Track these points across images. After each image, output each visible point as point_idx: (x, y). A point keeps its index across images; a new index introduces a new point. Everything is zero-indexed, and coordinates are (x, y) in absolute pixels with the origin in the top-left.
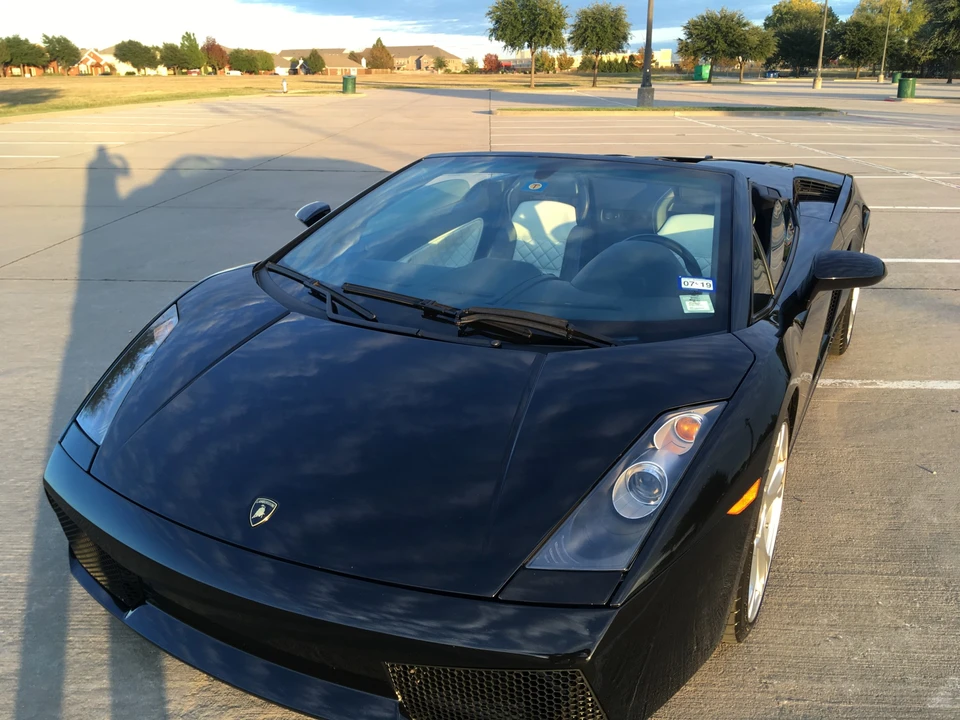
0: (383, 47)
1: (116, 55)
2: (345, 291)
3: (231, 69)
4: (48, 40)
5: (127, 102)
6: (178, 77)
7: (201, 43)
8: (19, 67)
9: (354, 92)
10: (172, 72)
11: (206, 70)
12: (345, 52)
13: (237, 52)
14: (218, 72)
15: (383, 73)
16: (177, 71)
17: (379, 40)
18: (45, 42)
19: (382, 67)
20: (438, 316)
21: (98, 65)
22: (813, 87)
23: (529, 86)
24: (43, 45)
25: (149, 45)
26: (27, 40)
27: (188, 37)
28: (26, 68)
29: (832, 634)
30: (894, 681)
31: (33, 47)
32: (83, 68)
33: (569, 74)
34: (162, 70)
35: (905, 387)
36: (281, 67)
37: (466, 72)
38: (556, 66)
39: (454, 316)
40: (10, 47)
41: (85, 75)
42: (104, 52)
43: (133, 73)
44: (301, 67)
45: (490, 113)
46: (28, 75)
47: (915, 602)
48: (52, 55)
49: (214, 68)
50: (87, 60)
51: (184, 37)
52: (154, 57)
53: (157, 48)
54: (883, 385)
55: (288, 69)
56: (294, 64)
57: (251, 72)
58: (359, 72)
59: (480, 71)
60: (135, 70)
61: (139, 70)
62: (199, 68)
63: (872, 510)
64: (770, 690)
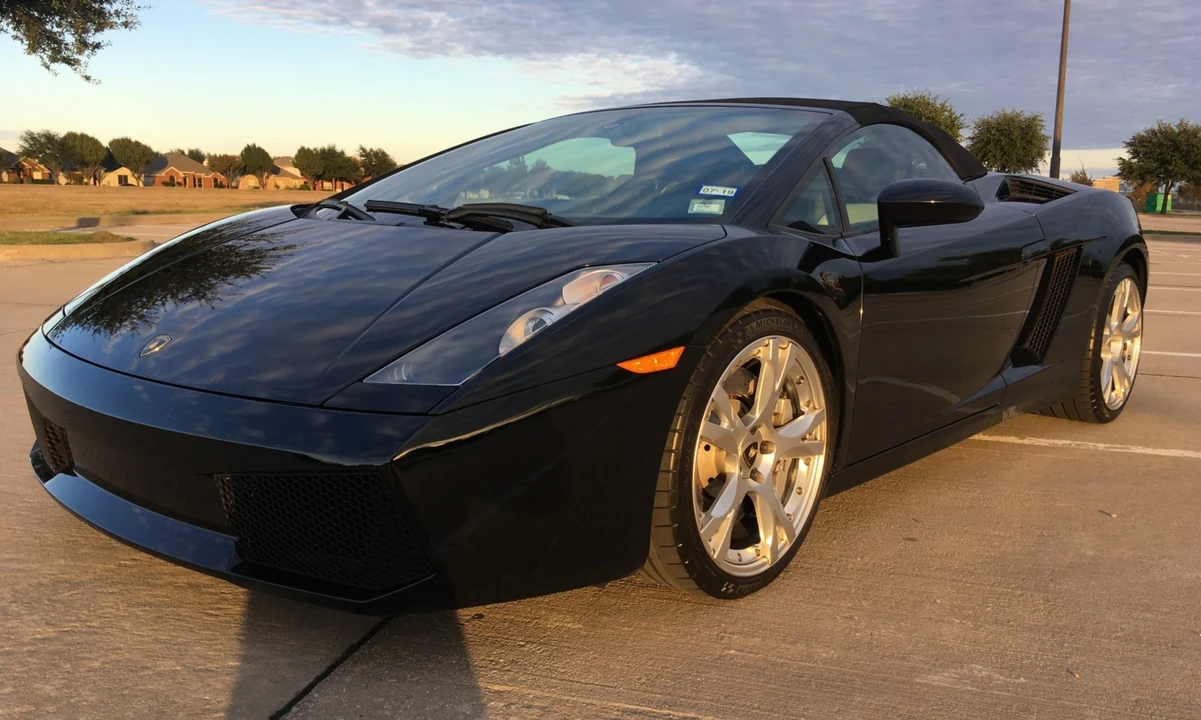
2: (369, 210)
4: (364, 152)
8: (330, 181)
18: (362, 156)
24: (359, 158)
26: (342, 153)
28: (338, 182)
29: (846, 614)
31: (349, 160)
40: (324, 159)
47: (988, 607)
48: (367, 169)
54: (1137, 450)
63: (1010, 537)
64: (723, 642)
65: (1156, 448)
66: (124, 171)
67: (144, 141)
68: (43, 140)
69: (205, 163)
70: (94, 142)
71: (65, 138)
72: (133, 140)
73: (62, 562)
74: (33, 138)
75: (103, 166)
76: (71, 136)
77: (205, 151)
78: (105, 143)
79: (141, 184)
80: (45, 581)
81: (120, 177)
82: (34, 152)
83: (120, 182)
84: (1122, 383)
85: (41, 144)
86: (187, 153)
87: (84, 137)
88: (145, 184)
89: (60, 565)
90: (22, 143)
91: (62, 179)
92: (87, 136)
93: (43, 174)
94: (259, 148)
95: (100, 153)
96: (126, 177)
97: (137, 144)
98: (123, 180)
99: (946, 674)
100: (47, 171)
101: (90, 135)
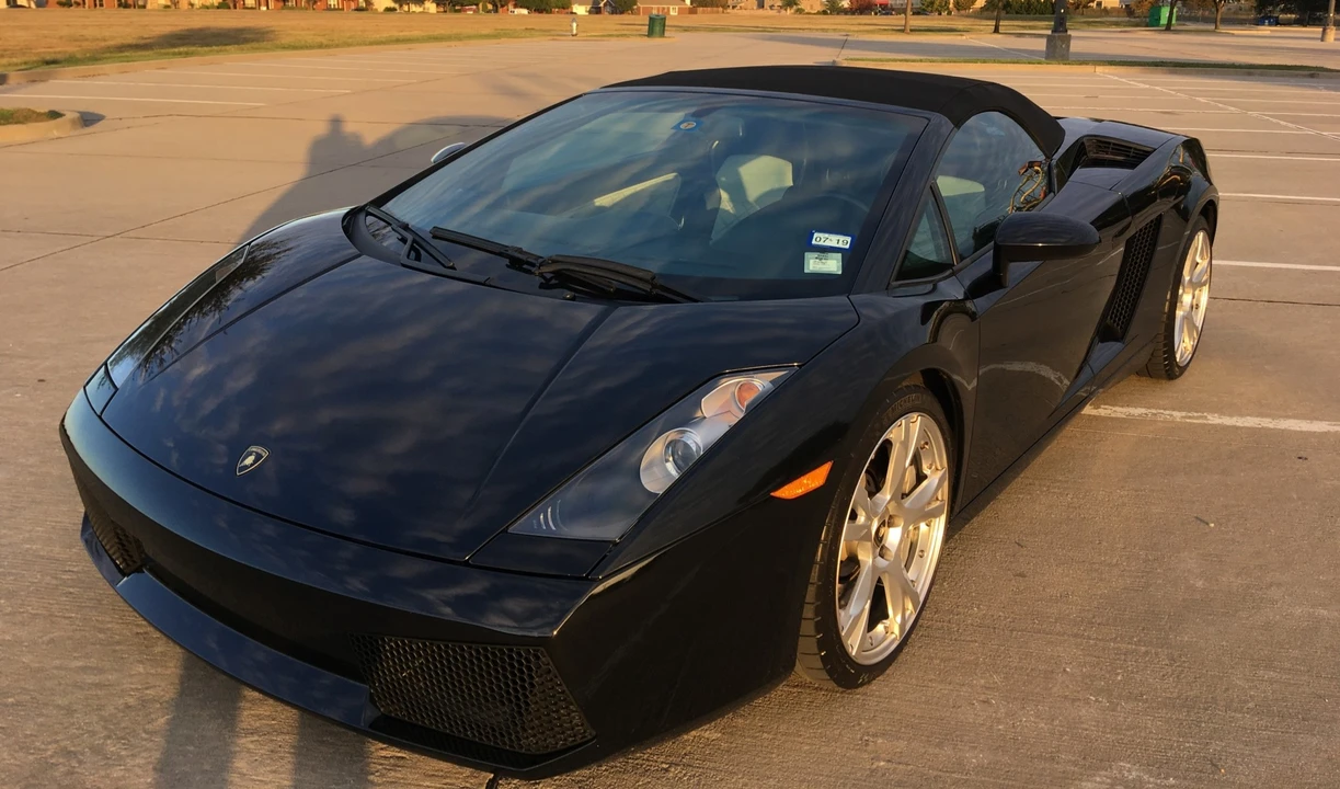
2: (435, 237)
3: (516, 6)
5: (371, 44)
6: (449, 16)
9: (662, 34)
10: (442, 9)
11: (484, 7)
14: (500, 10)
15: (712, 12)
16: (448, 8)
19: (712, 6)
20: (525, 266)
22: (1322, 39)
23: (903, 31)
29: (982, 697)
30: (1040, 757)
32: (332, 1)
33: (968, 16)
34: (431, 6)
35: (1246, 425)
36: (580, 4)
37: (824, 13)
38: (951, 6)
39: (533, 265)
41: (335, 9)
43: (394, 9)
44: (606, 5)
46: (264, 8)
47: (1118, 674)
49: (495, 5)
54: (1214, 419)
55: (589, 7)
57: (540, 11)
58: (681, 11)
59: (845, 12)
61: (401, 6)
62: (477, 5)
63: (1116, 565)
64: (869, 748)
65: (1231, 416)
73: (141, 669)
80: (131, 701)
83: (8, 3)
84: (1190, 336)
88: (37, 5)
89: (140, 674)
98: (11, 1)
99: (1098, 779)
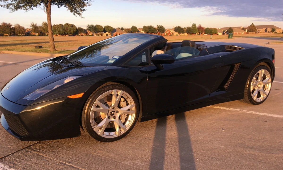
0: (254, 26)
1: (174, 30)
4: (158, 26)
6: (189, 36)
7: (197, 26)
8: (150, 33)
9: (232, 38)
11: (197, 34)
12: (241, 28)
13: (207, 29)
14: (201, 34)
16: (189, 34)
17: (253, 24)
19: (252, 32)
21: (169, 33)
24: (157, 28)
25: (183, 27)
26: (153, 27)
27: (194, 25)
31: (154, 28)
32: (165, 34)
34: (186, 34)
40: (149, 28)
42: (171, 30)
44: (226, 32)
45: (268, 43)
48: (158, 30)
50: (167, 32)
51: (193, 25)
52: (184, 31)
53: (185, 28)
55: (222, 33)
56: (224, 31)
60: (178, 34)
66: (107, 33)
67: (111, 26)
68: (91, 26)
69: (124, 30)
70: (101, 27)
71: (96, 26)
72: (109, 26)
74: (89, 26)
75: (103, 32)
76: (97, 26)
77: (124, 28)
78: (104, 27)
79: (111, 36)
81: (106, 34)
82: (89, 29)
83: (106, 35)
85: (91, 27)
86: (120, 28)
87: (99, 26)
88: (112, 36)
90: (87, 27)
91: (95, 35)
92: (100, 25)
93: (91, 34)
94: (135, 27)
95: (102, 29)
96: (108, 34)
97: (110, 27)
98: (107, 35)
100: (92, 33)
101: (101, 25)
